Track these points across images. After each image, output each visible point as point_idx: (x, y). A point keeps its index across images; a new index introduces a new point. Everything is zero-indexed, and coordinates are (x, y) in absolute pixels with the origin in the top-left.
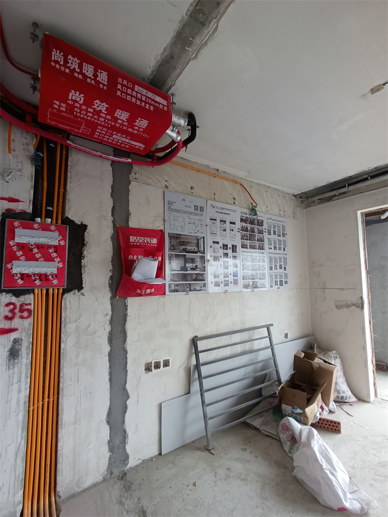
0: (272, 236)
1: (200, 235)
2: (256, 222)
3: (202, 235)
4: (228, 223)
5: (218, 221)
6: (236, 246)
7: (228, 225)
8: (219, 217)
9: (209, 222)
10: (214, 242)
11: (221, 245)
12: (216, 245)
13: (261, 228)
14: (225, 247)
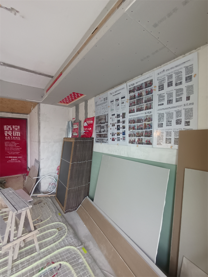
6: (125, 114)
7: (120, 101)
10: (112, 115)
12: (114, 116)
13: (149, 89)
14: (118, 116)
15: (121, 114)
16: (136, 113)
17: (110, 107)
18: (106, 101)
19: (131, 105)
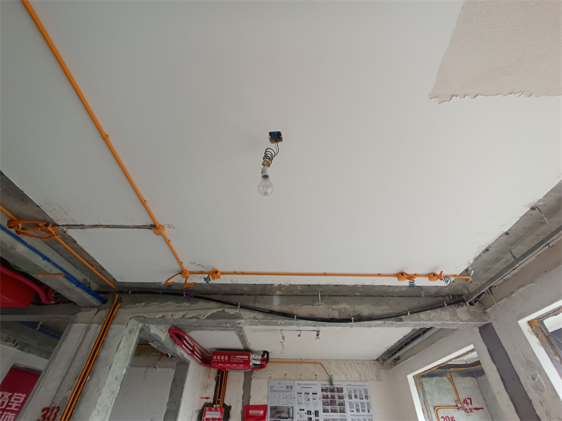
0: (354, 400)
1: (290, 405)
2: (336, 390)
3: (291, 405)
4: (311, 394)
5: (303, 394)
6: (318, 412)
7: (311, 396)
8: (304, 391)
9: (296, 395)
10: (300, 410)
11: (306, 411)
12: (302, 412)
13: (341, 394)
14: (309, 412)
15: (313, 412)
16: (330, 414)
17: (296, 399)
18: (289, 389)
19: (324, 404)
